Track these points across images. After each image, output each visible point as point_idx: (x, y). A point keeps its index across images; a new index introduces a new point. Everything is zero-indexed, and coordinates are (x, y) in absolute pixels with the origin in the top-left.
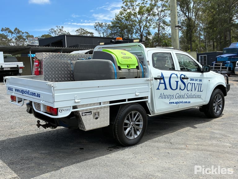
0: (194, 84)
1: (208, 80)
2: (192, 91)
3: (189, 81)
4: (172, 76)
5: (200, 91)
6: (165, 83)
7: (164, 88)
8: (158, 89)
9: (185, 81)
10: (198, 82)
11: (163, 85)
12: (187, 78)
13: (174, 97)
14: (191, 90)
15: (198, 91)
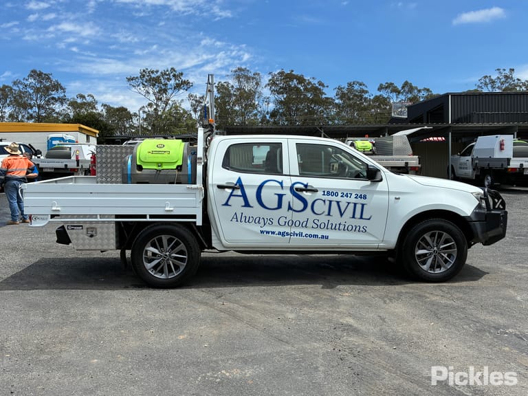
0: (338, 202)
1: (392, 197)
2: (329, 214)
3: (319, 195)
4: (266, 185)
5: (361, 218)
6: (244, 196)
7: (243, 204)
8: (226, 204)
9: (305, 194)
10: (353, 200)
11: (242, 198)
12: (315, 191)
13: (275, 222)
14: (327, 213)
15: (354, 217)
